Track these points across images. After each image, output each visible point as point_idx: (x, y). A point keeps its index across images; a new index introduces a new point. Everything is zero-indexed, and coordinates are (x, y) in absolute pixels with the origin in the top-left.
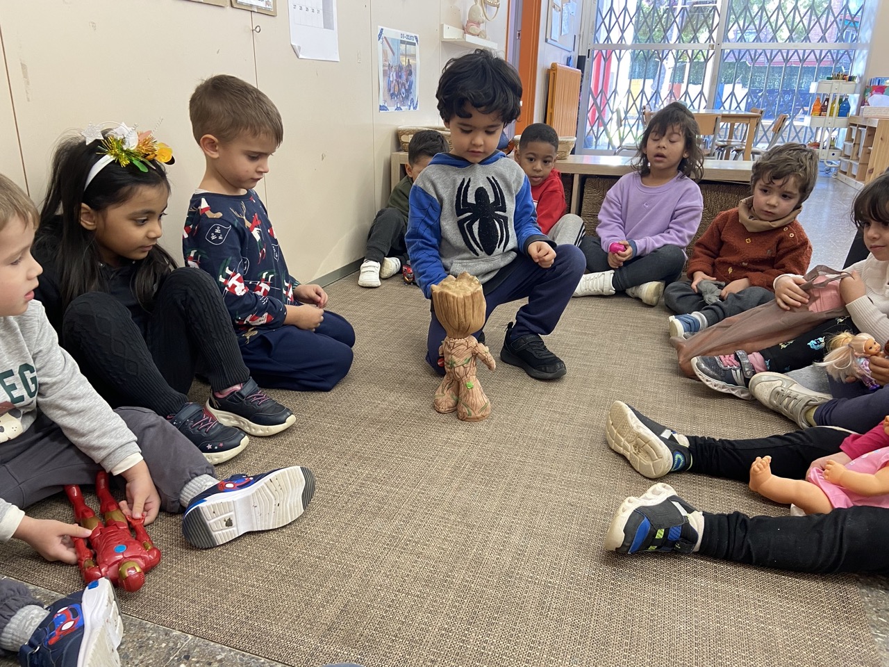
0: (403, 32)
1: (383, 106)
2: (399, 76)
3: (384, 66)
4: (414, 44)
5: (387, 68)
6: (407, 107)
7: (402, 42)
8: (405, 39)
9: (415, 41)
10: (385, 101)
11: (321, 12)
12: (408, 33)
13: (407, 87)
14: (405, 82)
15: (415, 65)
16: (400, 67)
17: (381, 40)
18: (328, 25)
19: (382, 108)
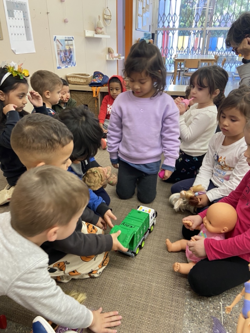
0: (66, 36)
1: (59, 67)
2: (65, 54)
3: (58, 51)
4: (72, 40)
5: (59, 52)
6: (71, 66)
7: (66, 40)
8: (67, 39)
9: (72, 39)
10: (60, 65)
11: (25, 34)
12: (69, 36)
13: (70, 58)
14: (68, 56)
15: (73, 49)
16: (66, 51)
17: (55, 41)
18: (28, 38)
19: (59, 68)
